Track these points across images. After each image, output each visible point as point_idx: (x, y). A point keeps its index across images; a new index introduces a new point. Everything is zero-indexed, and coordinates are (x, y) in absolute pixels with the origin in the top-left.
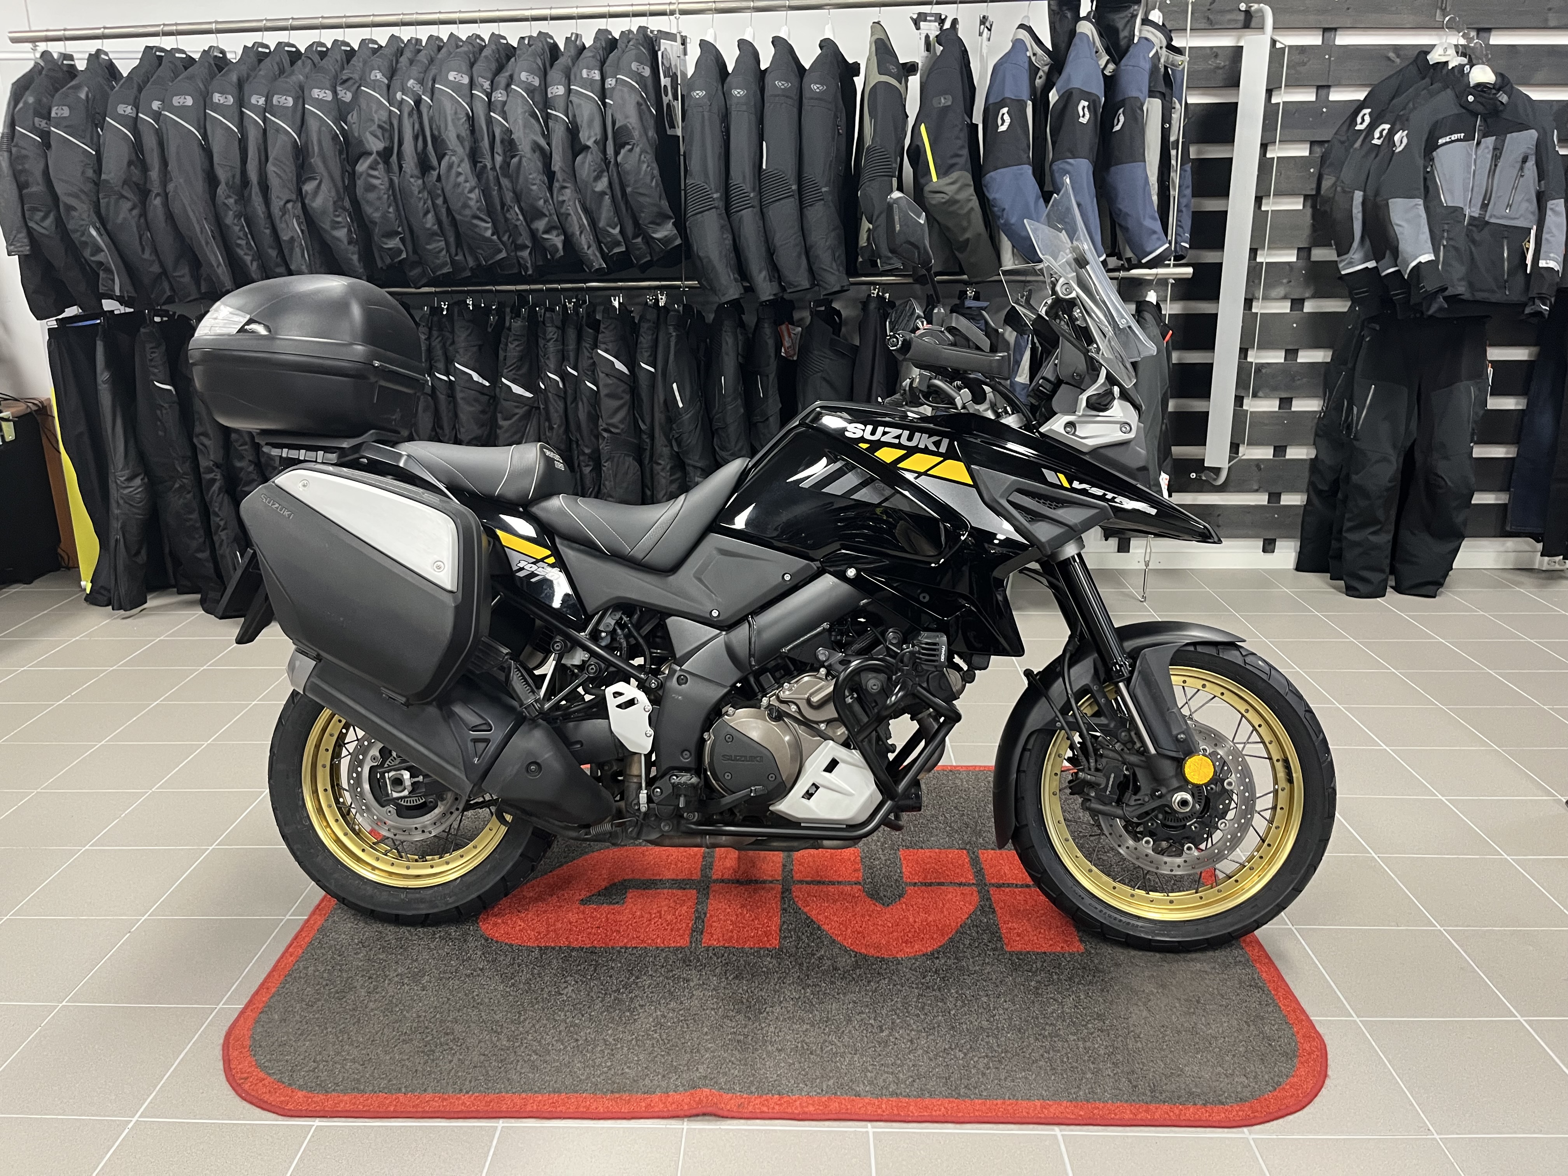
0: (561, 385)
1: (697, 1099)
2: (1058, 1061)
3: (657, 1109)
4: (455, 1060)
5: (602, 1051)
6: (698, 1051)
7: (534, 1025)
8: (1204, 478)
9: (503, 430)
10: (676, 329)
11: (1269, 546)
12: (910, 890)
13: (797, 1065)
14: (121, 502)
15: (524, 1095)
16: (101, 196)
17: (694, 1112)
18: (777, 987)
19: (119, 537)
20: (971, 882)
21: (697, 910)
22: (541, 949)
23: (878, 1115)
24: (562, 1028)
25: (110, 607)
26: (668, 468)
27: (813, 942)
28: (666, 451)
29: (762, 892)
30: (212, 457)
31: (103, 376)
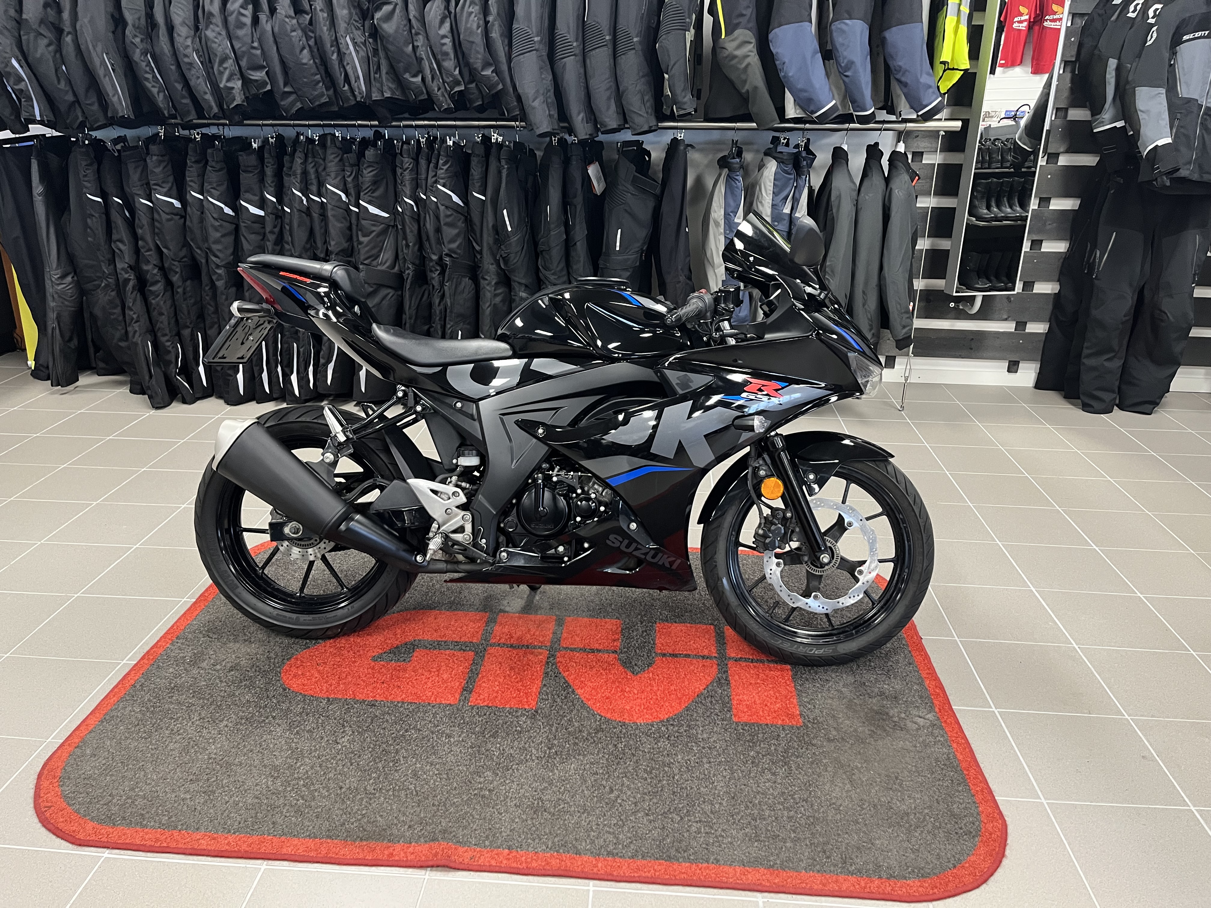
0: (415, 210)
1: (434, 852)
2: (764, 830)
3: (397, 858)
4: (231, 801)
5: (362, 799)
6: (445, 805)
7: (307, 772)
8: (961, 307)
9: (363, 245)
10: (507, 163)
11: (1013, 367)
12: (658, 659)
13: (529, 822)
14: (56, 296)
15: (283, 838)
16: (22, 33)
17: (431, 863)
18: (527, 746)
19: (55, 325)
20: (714, 655)
21: (471, 670)
22: (329, 700)
23: (594, 873)
24: (331, 775)
25: (49, 382)
26: (493, 283)
27: (566, 705)
28: (493, 268)
29: (530, 657)
30: (127, 261)
31: (38, 189)
